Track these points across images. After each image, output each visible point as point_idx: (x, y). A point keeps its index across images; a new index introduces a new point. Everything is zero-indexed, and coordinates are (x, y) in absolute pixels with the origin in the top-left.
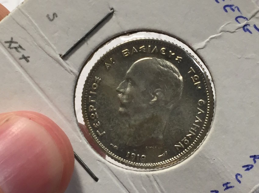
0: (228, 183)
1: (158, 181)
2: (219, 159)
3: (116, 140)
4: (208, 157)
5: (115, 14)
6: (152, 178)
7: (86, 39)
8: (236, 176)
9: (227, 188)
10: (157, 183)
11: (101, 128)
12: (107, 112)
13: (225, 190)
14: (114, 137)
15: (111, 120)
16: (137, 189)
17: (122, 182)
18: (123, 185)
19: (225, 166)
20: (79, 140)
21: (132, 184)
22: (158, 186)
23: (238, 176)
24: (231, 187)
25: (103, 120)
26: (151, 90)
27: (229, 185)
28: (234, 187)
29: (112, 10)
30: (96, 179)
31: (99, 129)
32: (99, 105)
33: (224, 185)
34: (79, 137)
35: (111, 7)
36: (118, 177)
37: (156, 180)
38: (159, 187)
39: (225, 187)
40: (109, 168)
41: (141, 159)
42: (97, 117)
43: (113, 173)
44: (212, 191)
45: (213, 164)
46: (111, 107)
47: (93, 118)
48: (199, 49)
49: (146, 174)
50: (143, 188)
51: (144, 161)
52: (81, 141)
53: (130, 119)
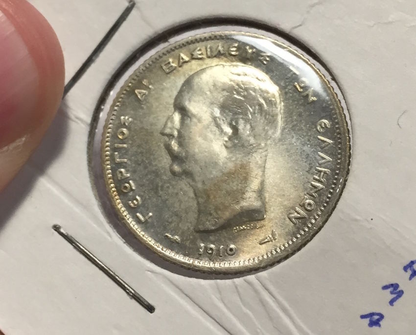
0: (412, 263)
1: (272, 288)
2: (382, 216)
3: (173, 225)
4: (358, 218)
7: (93, 58)
9: (414, 273)
10: (270, 293)
11: (143, 208)
12: (149, 176)
13: (410, 279)
14: (170, 220)
15: (159, 189)
16: (234, 315)
18: (205, 311)
19: (398, 229)
20: (109, 238)
21: (221, 305)
25: (144, 192)
27: (415, 267)
29: (132, 3)
30: (150, 309)
31: (139, 210)
32: (134, 165)
33: (405, 269)
34: (108, 232)
36: (191, 295)
37: (267, 289)
38: (277, 301)
39: (410, 272)
40: (172, 283)
41: (228, 254)
42: (134, 188)
43: (181, 290)
44: (385, 288)
45: (371, 228)
46: (156, 165)
47: (125, 191)
48: (294, 28)
49: (245, 280)
50: (246, 310)
51: (234, 256)
52: (110, 240)
53: (194, 180)
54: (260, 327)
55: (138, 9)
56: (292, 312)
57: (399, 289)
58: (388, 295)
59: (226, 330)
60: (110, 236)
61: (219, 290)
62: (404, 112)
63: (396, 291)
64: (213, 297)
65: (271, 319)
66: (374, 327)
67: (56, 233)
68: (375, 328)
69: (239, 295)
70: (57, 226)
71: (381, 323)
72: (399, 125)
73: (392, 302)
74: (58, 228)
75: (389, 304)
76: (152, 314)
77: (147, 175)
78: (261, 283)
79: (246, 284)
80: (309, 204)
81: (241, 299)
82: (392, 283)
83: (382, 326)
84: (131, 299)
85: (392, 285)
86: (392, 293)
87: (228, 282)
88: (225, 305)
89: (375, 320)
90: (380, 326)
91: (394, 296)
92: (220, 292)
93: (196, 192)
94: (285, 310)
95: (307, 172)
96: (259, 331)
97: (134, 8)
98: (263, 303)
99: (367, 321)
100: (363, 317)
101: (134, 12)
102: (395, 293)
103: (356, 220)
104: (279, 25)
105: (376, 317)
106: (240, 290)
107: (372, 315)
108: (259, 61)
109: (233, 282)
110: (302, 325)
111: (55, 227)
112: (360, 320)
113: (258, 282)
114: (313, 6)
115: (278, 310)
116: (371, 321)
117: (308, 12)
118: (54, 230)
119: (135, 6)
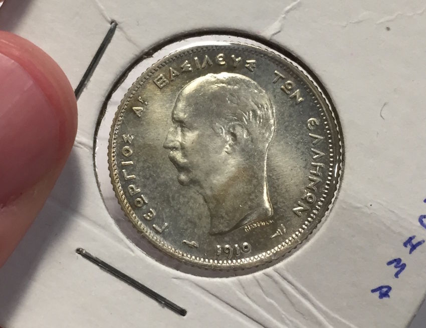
0: (411, 239)
1: (290, 278)
2: (379, 201)
3: (189, 231)
4: (359, 205)
5: (119, 28)
6: (277, 277)
7: (85, 83)
8: (421, 221)
9: (414, 247)
10: (289, 282)
11: (159, 219)
12: (159, 189)
13: (410, 253)
14: (185, 227)
15: (171, 199)
16: (259, 306)
17: (228, 301)
18: (233, 307)
19: (395, 211)
20: (131, 253)
21: (246, 299)
22: (292, 287)
23: (424, 220)
24: (419, 243)
25: (157, 204)
26: (221, 128)
27: (414, 242)
28: (424, 241)
29: (113, 24)
30: (182, 312)
31: (155, 222)
32: (143, 180)
33: (405, 245)
34: (129, 248)
35: (110, 20)
36: (218, 295)
37: (285, 279)
38: (296, 288)
39: (409, 247)
40: (198, 285)
41: (243, 251)
42: (147, 202)
43: (207, 291)
44: (390, 263)
45: (371, 213)
46: (164, 178)
47: (139, 205)
48: (274, 35)
49: (264, 274)
50: (269, 300)
51: (249, 252)
52: (133, 255)
53: (202, 187)
54: (284, 313)
55: (121, 29)
56: (311, 296)
57: (402, 263)
58: (393, 269)
59: (257, 322)
60: (132, 251)
61: (242, 286)
62: (385, 105)
63: (399, 265)
64: (238, 292)
65: (293, 304)
67: (80, 256)
68: (385, 299)
69: (261, 287)
70: (81, 250)
71: (390, 294)
72: (382, 117)
73: (397, 275)
74: (81, 251)
75: (394, 277)
76: (185, 317)
77: (156, 188)
78: (279, 274)
79: (266, 278)
80: (310, 197)
81: (263, 290)
82: (395, 258)
83: (391, 297)
84: (163, 307)
85: (395, 260)
86: (396, 267)
87: (249, 277)
88: (250, 298)
89: (384, 292)
90: (389, 296)
91: (398, 269)
92: (243, 287)
93: (206, 198)
94: (304, 295)
95: (304, 167)
96: (283, 316)
97: (117, 29)
98: (284, 291)
99: (378, 293)
100: (373, 291)
101: (117, 33)
102: (398, 267)
103: (358, 208)
104: (259, 33)
105: (385, 290)
106: (262, 283)
107: (380, 288)
108: (246, 69)
109: (254, 277)
110: (321, 306)
111: (79, 251)
112: (372, 293)
113: (277, 274)
114: (288, 12)
115: (298, 296)
116: (380, 293)
117: (284, 18)
118: (78, 253)
119: (117, 26)
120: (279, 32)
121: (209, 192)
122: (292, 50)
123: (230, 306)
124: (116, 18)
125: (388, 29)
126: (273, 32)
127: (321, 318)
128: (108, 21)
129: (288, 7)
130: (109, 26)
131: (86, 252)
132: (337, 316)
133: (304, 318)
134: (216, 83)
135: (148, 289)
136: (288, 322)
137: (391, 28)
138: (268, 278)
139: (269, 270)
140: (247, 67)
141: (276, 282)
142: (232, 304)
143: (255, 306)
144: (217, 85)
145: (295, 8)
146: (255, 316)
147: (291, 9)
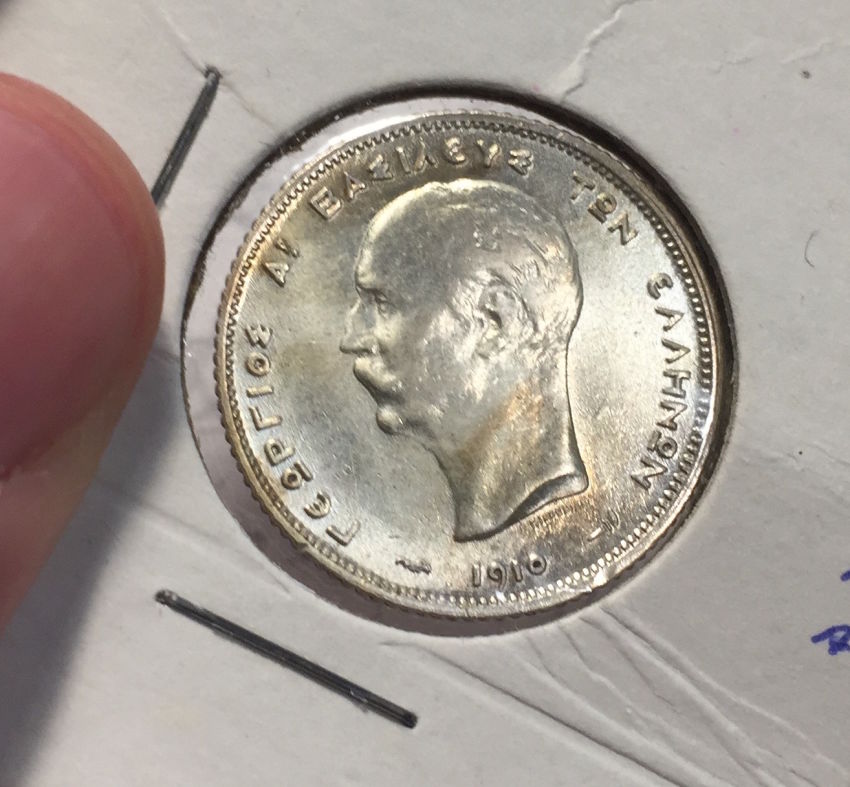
1: (638, 624)
2: (816, 443)
4: (775, 454)
5: (224, 84)
6: (611, 625)
10: (637, 634)
12: (337, 444)
16: (576, 692)
17: (508, 687)
18: (517, 699)
20: (284, 594)
21: (546, 678)
22: (645, 643)
25: (334, 479)
29: (212, 75)
30: (408, 720)
34: (279, 583)
35: (203, 67)
36: (486, 673)
37: (628, 627)
38: (653, 646)
40: (437, 656)
41: (532, 573)
42: (309, 475)
43: (460, 667)
44: (846, 577)
45: (803, 470)
46: (346, 418)
47: (294, 484)
48: (568, 92)
49: (582, 619)
50: (596, 677)
51: (545, 574)
52: (289, 597)
54: (630, 703)
55: (230, 87)
56: (686, 661)
59: (574, 728)
60: (286, 589)
61: (536, 651)
62: (812, 235)
64: (528, 665)
65: (648, 682)
66: (839, 653)
67: (166, 609)
68: (842, 655)
69: (577, 649)
70: (165, 594)
72: (808, 261)
74: (169, 596)
76: (414, 730)
77: (330, 443)
78: (614, 617)
79: (587, 628)
80: (667, 445)
81: (581, 656)
84: (364, 711)
87: (550, 628)
88: (554, 676)
89: (839, 639)
90: (849, 648)
92: (539, 654)
93: (442, 459)
94: (670, 659)
96: (629, 711)
97: (220, 86)
98: (628, 656)
99: (825, 644)
100: (816, 639)
101: (221, 96)
103: (773, 460)
104: (536, 89)
105: (840, 635)
106: (580, 642)
107: (831, 631)
108: (510, 169)
109: (561, 628)
110: (708, 680)
111: (163, 598)
112: (813, 645)
113: (609, 617)
114: (594, 43)
115: (659, 663)
116: (831, 643)
117: (589, 55)
118: (162, 603)
119: (221, 81)
120: (580, 85)
121: (447, 446)
122: (609, 124)
123: (513, 696)
124: (218, 62)
125: (806, 74)
126: (566, 88)
127: (710, 707)
128: (199, 69)
129: (597, 32)
130: (201, 81)
131: (179, 598)
132: (744, 702)
133: (675, 711)
134: (448, 203)
135: (329, 673)
136: (639, 722)
137: (811, 72)
138: (590, 627)
139: (593, 610)
140: (513, 167)
141: (609, 636)
142: (517, 692)
143: (567, 694)
144: (449, 206)
145: (611, 35)
146: (568, 716)
147: (602, 36)
